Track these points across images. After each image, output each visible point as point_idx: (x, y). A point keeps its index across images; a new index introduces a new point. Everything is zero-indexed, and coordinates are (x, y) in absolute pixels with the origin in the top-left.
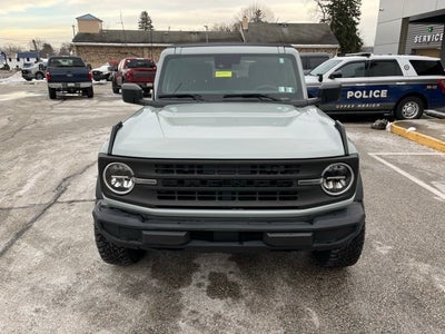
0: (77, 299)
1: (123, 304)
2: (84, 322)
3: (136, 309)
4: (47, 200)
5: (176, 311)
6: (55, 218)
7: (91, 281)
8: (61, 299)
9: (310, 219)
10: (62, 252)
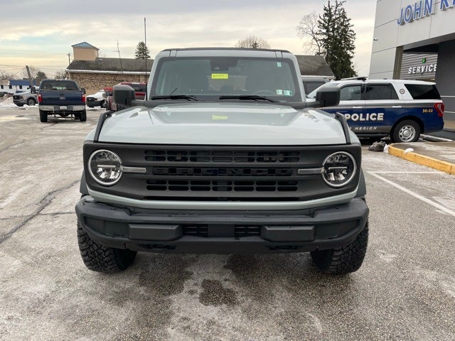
0: (55, 306)
1: (106, 311)
2: (62, 329)
3: (121, 317)
4: (29, 212)
5: (166, 318)
6: (37, 229)
7: (72, 289)
8: (36, 307)
9: (311, 212)
10: (41, 261)
